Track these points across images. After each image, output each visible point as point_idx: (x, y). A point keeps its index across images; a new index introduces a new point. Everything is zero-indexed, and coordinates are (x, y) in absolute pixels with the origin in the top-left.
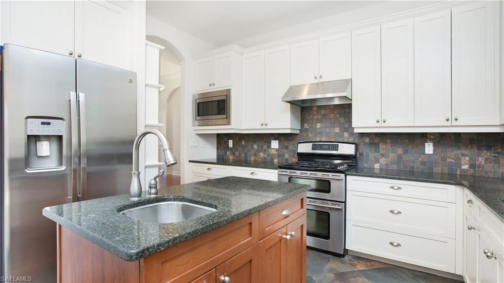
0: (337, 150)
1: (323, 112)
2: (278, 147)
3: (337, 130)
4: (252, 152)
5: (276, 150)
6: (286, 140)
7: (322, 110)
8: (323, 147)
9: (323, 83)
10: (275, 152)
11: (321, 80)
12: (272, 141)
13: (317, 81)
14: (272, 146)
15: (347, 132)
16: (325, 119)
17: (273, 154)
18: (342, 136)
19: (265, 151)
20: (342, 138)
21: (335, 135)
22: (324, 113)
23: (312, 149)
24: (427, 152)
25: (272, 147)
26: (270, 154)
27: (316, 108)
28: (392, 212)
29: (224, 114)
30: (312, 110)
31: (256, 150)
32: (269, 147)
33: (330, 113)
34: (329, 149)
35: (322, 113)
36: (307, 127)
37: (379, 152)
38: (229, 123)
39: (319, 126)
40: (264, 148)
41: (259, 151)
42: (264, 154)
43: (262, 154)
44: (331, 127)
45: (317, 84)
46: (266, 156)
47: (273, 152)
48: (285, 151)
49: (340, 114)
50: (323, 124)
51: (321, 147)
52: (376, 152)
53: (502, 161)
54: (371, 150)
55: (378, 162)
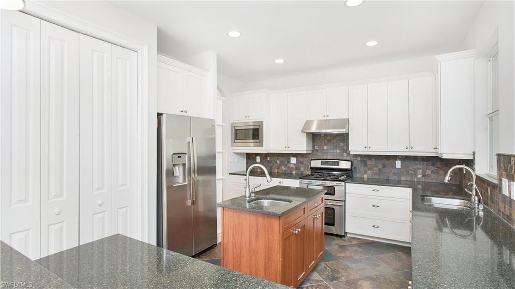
0: (339, 166)
2: (295, 163)
3: (338, 151)
4: (276, 166)
5: (294, 164)
6: (301, 158)
7: (328, 137)
8: (329, 163)
9: (329, 120)
10: (294, 166)
11: (328, 118)
12: (291, 158)
13: (325, 118)
14: (291, 161)
15: (345, 153)
16: (330, 143)
17: (292, 168)
18: (342, 156)
19: (285, 166)
21: (337, 155)
22: (330, 139)
23: (322, 165)
24: (397, 167)
25: (291, 163)
26: (289, 167)
28: (374, 206)
29: (258, 139)
31: (278, 165)
32: (289, 162)
33: (333, 140)
35: (328, 139)
36: (317, 149)
38: (262, 146)
39: (325, 147)
40: (285, 163)
41: (281, 165)
43: (283, 168)
44: (334, 149)
45: (325, 120)
46: (286, 169)
47: (292, 166)
48: (301, 165)
49: (340, 140)
50: (328, 147)
51: (327, 164)
52: (365, 167)
53: (440, 173)
54: (362, 165)
55: (366, 174)
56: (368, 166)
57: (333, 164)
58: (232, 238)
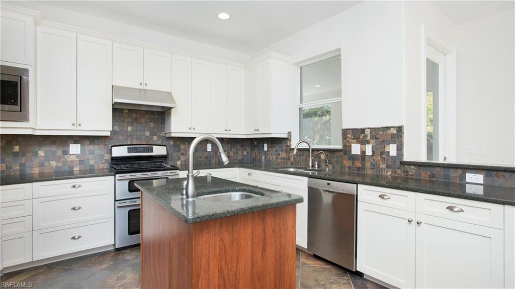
0: (152, 152)
1: (134, 115)
2: (79, 152)
3: (147, 134)
4: (36, 161)
5: (77, 155)
6: (91, 144)
7: (134, 114)
8: (138, 149)
9: (145, 90)
10: (76, 159)
11: (145, 88)
12: (71, 145)
13: (141, 87)
14: (70, 151)
15: (155, 135)
16: (136, 123)
17: (72, 162)
18: (152, 139)
19: (58, 159)
20: (152, 141)
21: (145, 138)
22: (136, 117)
23: (128, 152)
24: (208, 150)
25: (71, 153)
26: (67, 161)
27: (127, 111)
29: (15, 103)
30: (123, 112)
31: (42, 159)
32: (66, 153)
33: (141, 118)
34: (144, 151)
35: (133, 117)
36: (118, 130)
37: (180, 152)
38: (25, 119)
39: (130, 129)
40: (58, 154)
41: (47, 158)
42: (57, 163)
43: (53, 163)
44: (141, 131)
45: (140, 90)
46: (60, 165)
47: (72, 158)
48: (91, 156)
49: (150, 119)
50: (134, 128)
51: (136, 150)
52: (178, 152)
53: (239, 153)
54: (174, 151)
55: (180, 160)
56: (181, 151)
57: (144, 150)
58: (217, 275)
